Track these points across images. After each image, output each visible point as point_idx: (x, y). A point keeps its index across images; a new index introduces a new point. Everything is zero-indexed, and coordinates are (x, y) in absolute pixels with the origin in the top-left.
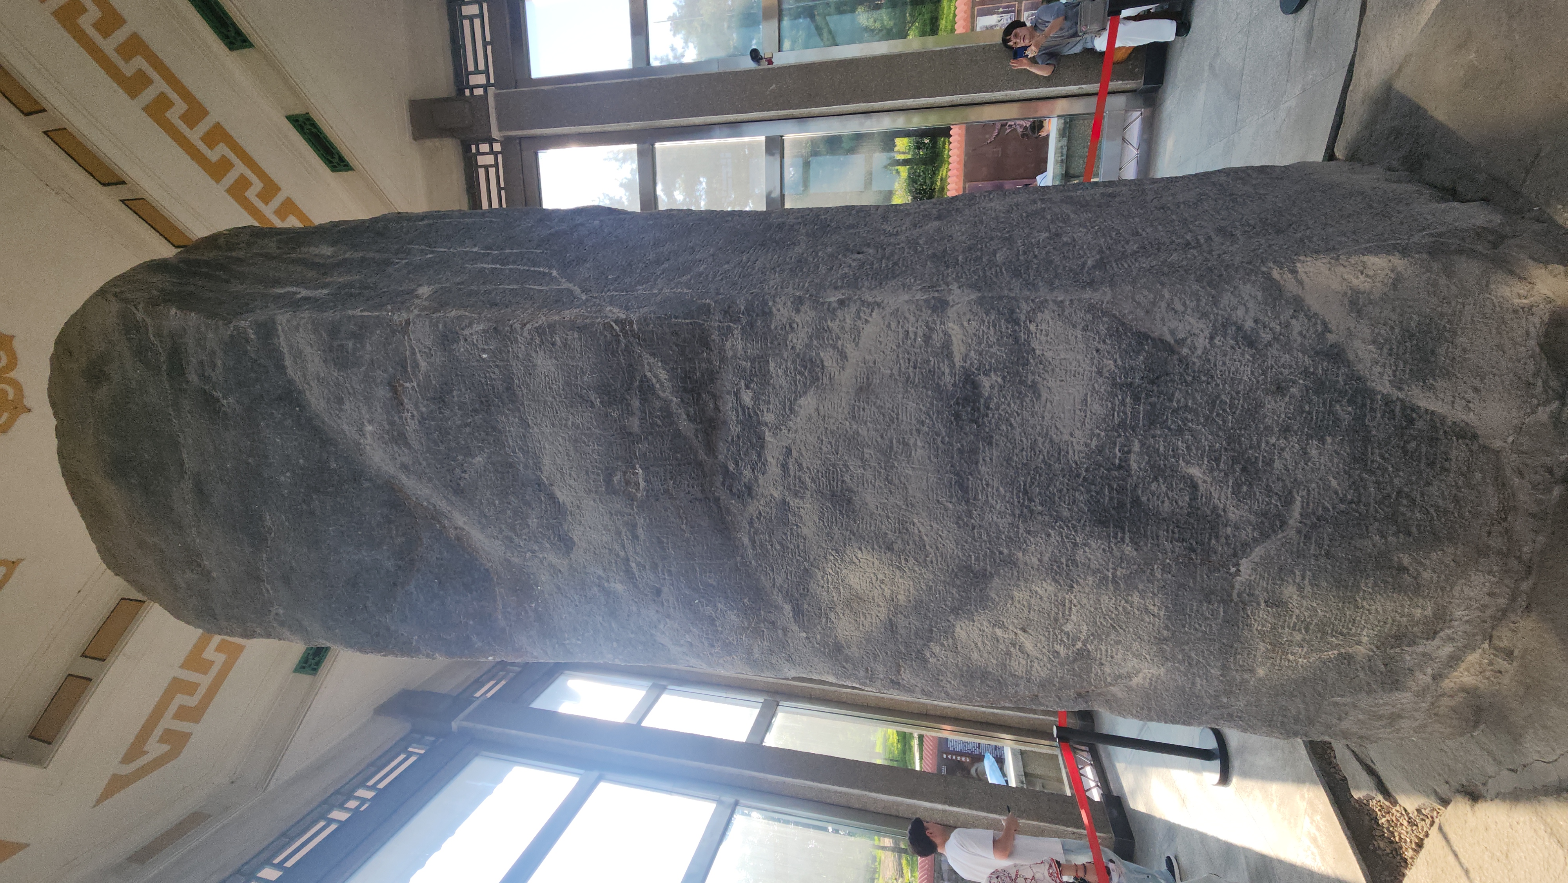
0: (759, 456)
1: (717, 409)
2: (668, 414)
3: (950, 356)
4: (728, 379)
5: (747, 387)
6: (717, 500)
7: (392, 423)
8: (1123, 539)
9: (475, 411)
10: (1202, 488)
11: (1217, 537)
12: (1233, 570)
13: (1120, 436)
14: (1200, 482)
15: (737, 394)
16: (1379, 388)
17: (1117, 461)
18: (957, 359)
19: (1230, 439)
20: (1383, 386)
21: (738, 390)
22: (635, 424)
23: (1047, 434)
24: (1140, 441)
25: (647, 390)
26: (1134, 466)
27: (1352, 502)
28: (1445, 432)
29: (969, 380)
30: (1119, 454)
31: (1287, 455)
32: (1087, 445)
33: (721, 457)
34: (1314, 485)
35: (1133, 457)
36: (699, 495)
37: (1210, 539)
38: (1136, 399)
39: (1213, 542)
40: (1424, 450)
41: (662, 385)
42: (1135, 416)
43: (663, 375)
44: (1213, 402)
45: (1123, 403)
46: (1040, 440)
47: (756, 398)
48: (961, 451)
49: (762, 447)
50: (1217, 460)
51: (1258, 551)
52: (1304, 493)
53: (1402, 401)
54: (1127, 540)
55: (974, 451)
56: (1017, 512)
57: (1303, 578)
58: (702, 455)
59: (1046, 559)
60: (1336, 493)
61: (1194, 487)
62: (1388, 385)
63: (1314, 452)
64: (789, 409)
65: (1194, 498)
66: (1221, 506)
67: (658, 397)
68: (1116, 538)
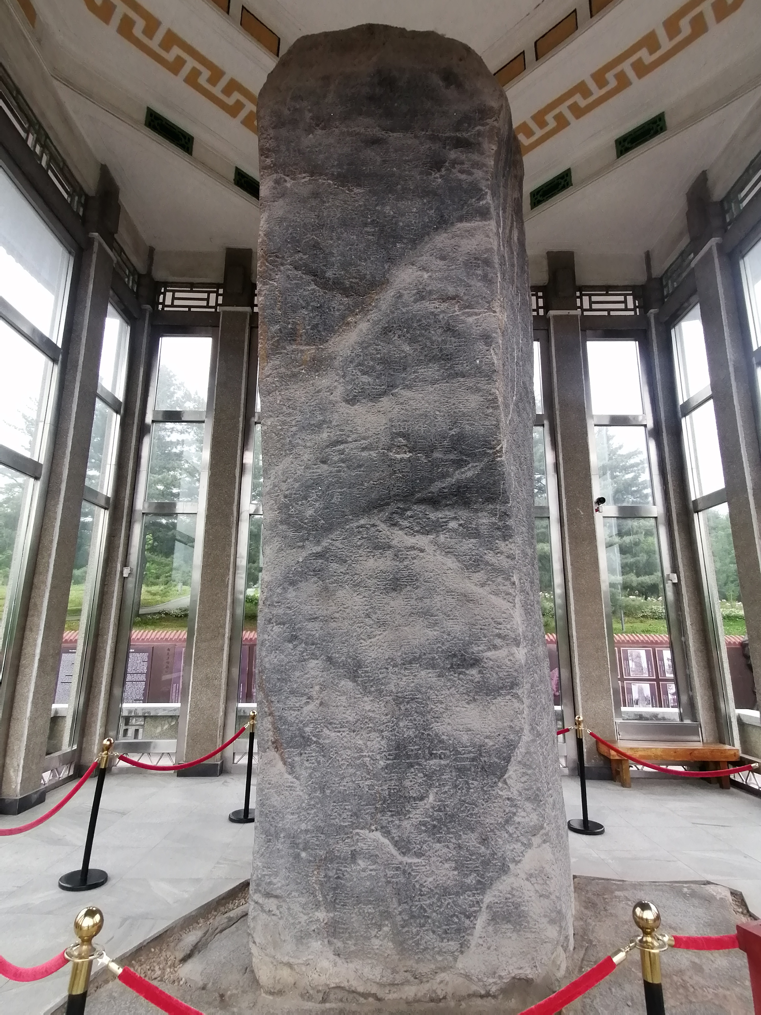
0: (417, 532)
1: (447, 505)
2: (444, 476)
3: (489, 649)
4: (464, 514)
5: (460, 525)
6: (388, 504)
7: (430, 292)
8: (389, 759)
9: (441, 350)
10: (422, 803)
11: (392, 816)
12: (373, 828)
13: (451, 752)
14: (425, 801)
15: (455, 518)
16: (486, 896)
17: (435, 752)
18: (489, 654)
19: (452, 816)
20: (488, 898)
21: (458, 519)
22: (437, 455)
23: (447, 709)
24: (448, 764)
25: (459, 464)
26: (432, 762)
27: (421, 891)
28: (464, 937)
29: (476, 662)
30: (439, 752)
31: (445, 850)
32: (443, 734)
33: (415, 507)
34: (428, 868)
35: (437, 761)
36: (392, 493)
37: (391, 811)
38: (473, 759)
39: (390, 813)
40: (453, 926)
41: (462, 473)
42: (463, 760)
43: (469, 474)
44: (474, 804)
45: (470, 752)
46: (443, 706)
47: (454, 530)
48: (433, 659)
49: (423, 534)
50: (440, 810)
51: (386, 841)
52: (424, 863)
53: (480, 910)
54: (388, 762)
55: (433, 667)
56: (400, 695)
57: (371, 870)
58: (418, 495)
59: (371, 714)
60: (425, 882)
61: (422, 799)
62: (488, 901)
63: (447, 866)
64: (448, 551)
65: (414, 799)
66: (411, 816)
67: (455, 471)
68: (389, 755)
